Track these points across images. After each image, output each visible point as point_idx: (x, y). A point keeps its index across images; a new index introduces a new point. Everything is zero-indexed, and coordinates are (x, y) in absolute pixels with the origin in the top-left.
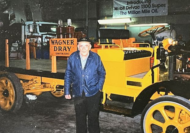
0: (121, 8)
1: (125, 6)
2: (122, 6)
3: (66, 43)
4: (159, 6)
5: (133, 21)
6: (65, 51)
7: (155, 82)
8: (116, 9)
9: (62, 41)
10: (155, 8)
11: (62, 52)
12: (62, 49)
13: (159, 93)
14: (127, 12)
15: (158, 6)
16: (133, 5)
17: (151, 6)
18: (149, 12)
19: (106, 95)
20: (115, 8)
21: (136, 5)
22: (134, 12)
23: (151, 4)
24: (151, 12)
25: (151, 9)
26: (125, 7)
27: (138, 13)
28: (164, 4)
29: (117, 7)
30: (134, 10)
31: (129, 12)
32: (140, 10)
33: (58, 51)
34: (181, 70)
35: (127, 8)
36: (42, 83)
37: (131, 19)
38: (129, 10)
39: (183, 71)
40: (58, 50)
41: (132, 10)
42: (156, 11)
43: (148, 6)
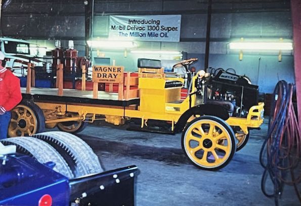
0: (120, 27)
1: (127, 25)
2: (122, 25)
3: (112, 70)
4: (170, 29)
5: (135, 45)
6: (110, 78)
7: (192, 106)
8: (113, 28)
9: (107, 69)
10: (164, 32)
11: (107, 79)
12: (107, 76)
13: (195, 116)
14: (129, 34)
15: (168, 29)
16: (137, 25)
17: (160, 28)
18: (156, 35)
19: (144, 121)
20: (112, 26)
21: (140, 25)
22: (137, 35)
23: (160, 26)
24: (159, 35)
25: (159, 32)
26: (126, 27)
27: (143, 35)
28: (177, 28)
29: (115, 26)
30: (138, 31)
31: (131, 33)
32: (146, 32)
33: (102, 78)
34: (212, 98)
35: (129, 28)
36: (66, 112)
37: (133, 43)
38: (130, 31)
39: (214, 98)
40: (102, 76)
41: (136, 31)
42: (165, 35)
43: (156, 28)
